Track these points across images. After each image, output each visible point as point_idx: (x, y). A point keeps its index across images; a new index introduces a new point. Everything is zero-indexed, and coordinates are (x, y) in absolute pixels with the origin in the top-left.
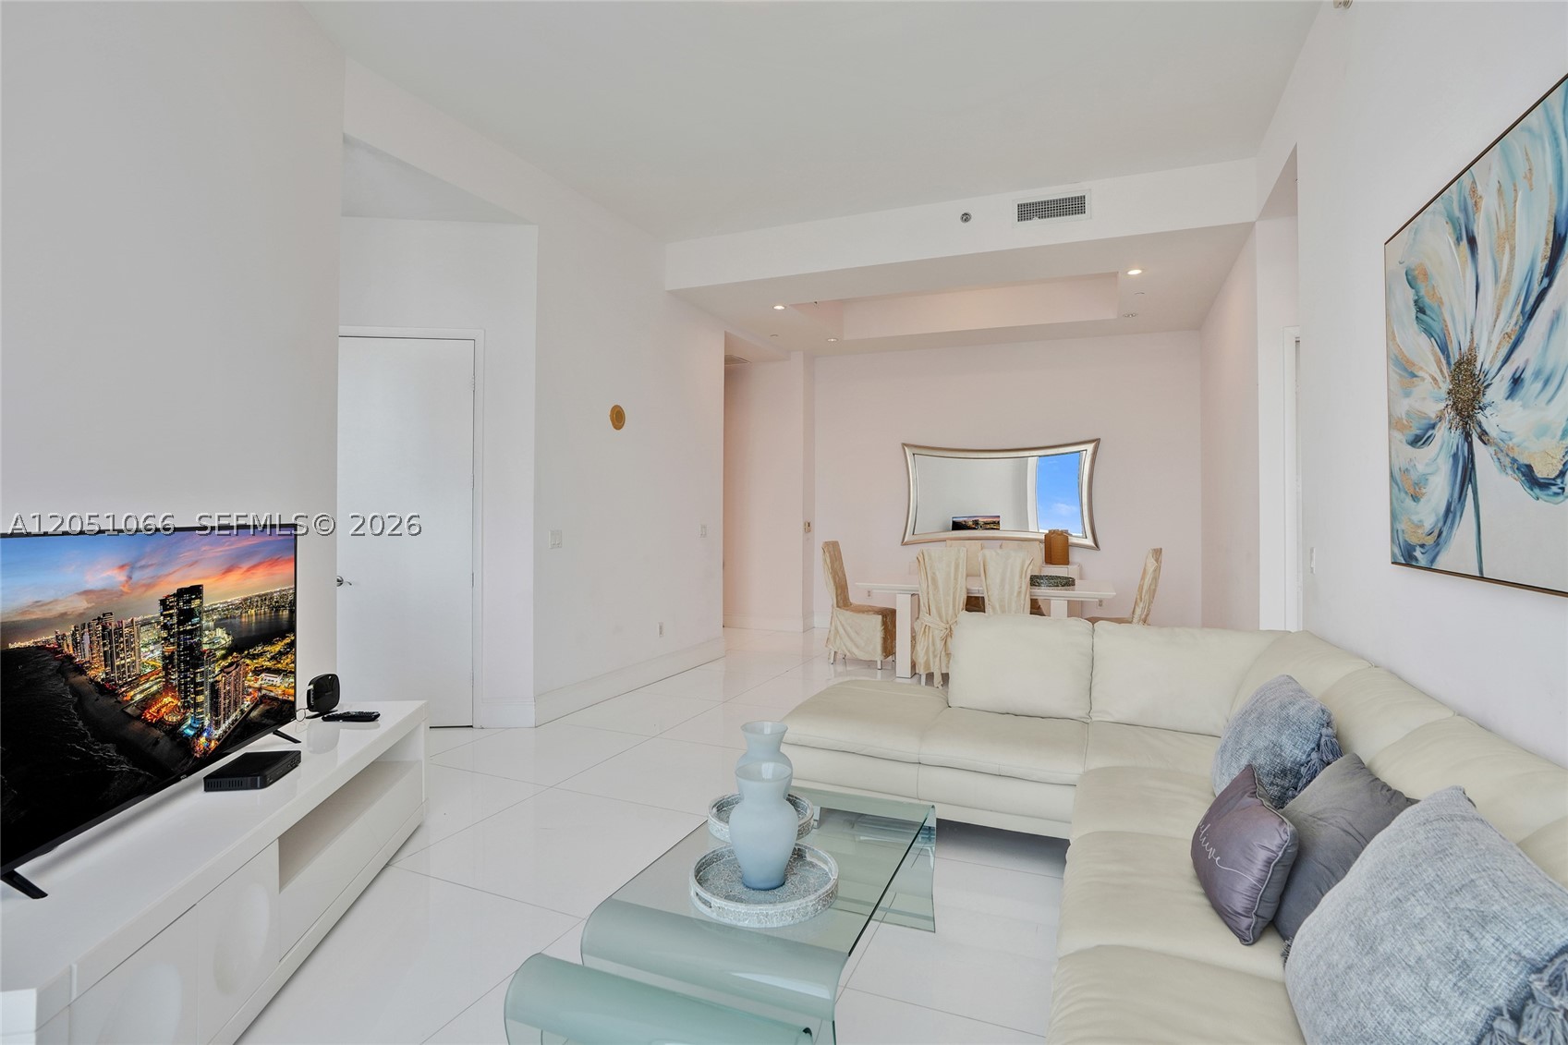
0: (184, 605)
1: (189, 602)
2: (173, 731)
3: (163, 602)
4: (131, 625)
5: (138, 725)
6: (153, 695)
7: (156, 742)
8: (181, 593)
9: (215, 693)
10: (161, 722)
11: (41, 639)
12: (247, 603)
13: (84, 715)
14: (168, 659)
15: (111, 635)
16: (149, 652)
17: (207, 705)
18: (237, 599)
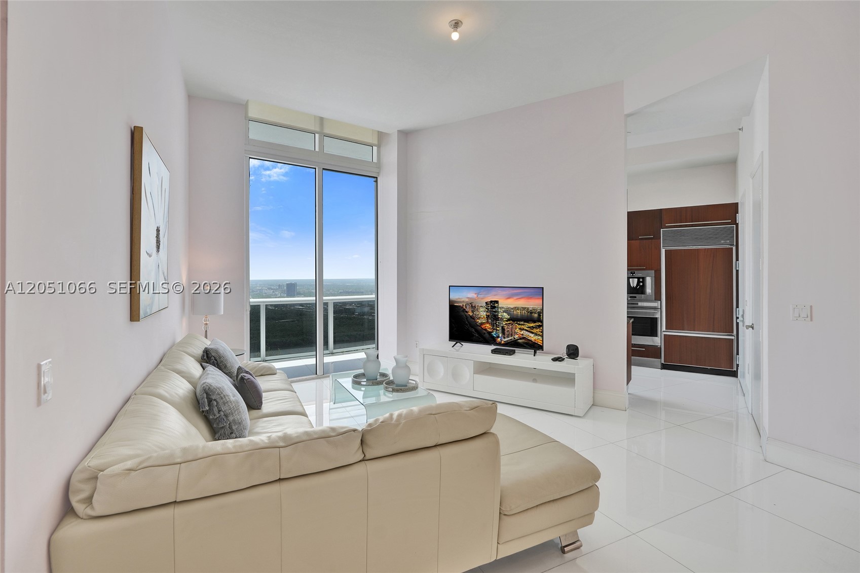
0: (493, 305)
1: (494, 304)
2: (490, 333)
3: (486, 303)
4: (478, 306)
5: (480, 328)
6: (484, 323)
7: (485, 333)
8: (491, 302)
9: (503, 329)
10: (486, 330)
11: (460, 305)
12: (516, 308)
13: (467, 321)
14: (488, 317)
15: (474, 308)
16: (483, 313)
17: (501, 331)
18: (512, 307)
